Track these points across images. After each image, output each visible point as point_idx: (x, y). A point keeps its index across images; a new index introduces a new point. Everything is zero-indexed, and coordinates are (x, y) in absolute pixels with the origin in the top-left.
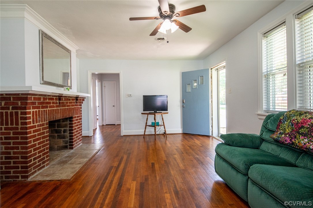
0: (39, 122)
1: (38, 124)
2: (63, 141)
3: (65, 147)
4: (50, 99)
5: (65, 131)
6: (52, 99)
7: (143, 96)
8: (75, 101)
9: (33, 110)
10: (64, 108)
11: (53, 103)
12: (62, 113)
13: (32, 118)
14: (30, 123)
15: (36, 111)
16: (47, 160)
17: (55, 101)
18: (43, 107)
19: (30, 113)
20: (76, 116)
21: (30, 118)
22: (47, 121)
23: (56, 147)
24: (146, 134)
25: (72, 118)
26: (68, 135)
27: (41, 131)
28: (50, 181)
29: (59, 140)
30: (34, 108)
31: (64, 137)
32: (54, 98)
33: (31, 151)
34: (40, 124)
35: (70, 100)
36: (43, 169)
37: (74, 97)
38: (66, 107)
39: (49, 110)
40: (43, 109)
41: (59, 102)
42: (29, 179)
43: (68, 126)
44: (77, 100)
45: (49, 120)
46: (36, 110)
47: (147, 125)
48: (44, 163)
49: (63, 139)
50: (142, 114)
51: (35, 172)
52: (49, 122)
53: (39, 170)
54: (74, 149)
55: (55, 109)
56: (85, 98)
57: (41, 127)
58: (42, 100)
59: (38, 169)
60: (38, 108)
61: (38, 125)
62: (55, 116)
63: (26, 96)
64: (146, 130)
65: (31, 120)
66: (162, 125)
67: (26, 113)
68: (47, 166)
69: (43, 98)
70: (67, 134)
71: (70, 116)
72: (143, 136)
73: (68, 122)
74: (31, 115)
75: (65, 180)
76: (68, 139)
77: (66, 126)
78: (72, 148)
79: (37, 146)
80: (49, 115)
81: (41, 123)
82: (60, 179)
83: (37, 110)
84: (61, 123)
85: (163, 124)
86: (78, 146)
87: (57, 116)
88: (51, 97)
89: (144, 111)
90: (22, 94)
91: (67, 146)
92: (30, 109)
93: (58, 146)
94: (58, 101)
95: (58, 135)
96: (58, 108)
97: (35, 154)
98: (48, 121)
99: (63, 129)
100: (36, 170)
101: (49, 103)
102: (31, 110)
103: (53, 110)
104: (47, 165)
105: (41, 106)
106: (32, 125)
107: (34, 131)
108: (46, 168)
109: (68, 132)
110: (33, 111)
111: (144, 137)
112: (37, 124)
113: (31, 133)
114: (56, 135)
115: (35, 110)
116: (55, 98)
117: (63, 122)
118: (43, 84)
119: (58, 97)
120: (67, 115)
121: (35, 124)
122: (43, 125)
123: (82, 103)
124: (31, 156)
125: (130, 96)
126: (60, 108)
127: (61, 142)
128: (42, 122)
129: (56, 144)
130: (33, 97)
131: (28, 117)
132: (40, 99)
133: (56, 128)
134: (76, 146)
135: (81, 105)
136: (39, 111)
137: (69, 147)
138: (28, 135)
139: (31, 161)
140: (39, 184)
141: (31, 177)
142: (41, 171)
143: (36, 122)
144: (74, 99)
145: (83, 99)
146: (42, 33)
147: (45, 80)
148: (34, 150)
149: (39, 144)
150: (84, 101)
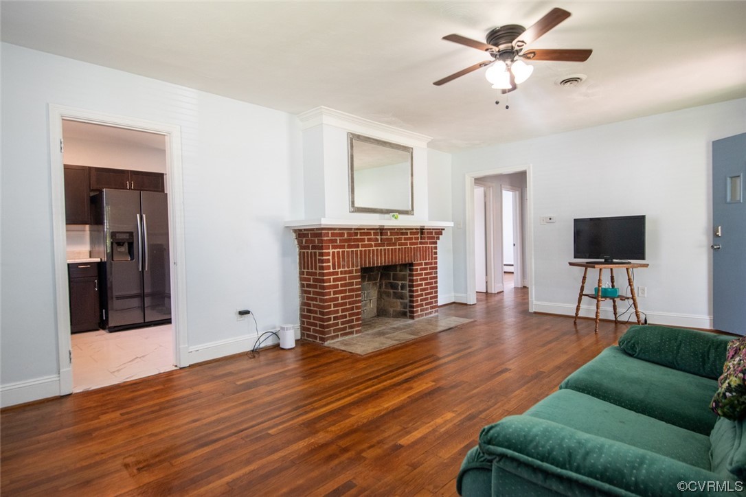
0: (344, 267)
1: (341, 269)
2: (401, 303)
3: (403, 315)
4: (362, 234)
5: (403, 287)
6: (369, 234)
8: (419, 236)
9: (334, 250)
10: (392, 249)
11: (369, 240)
12: (388, 255)
13: (331, 261)
14: (328, 267)
15: (338, 252)
16: (358, 325)
17: (372, 237)
18: (349, 247)
19: (328, 254)
20: (423, 262)
21: (328, 261)
22: (357, 266)
23: (392, 312)
24: (580, 314)
25: (411, 265)
26: (408, 294)
27: (348, 281)
28: (343, 351)
29: (395, 300)
30: (334, 247)
31: (401, 297)
32: (370, 233)
33: (329, 307)
34: (346, 271)
35: (407, 234)
36: (350, 336)
37: (417, 229)
38: (398, 247)
39: (361, 251)
40: (350, 250)
41: (381, 239)
42: (327, 344)
43: (408, 278)
44: (422, 233)
45: (361, 265)
46: (338, 250)
47: (584, 293)
48: (351, 327)
49: (401, 301)
50: (571, 264)
51: (337, 336)
52: (362, 268)
53: (343, 335)
54: (416, 319)
55: (373, 250)
56: (444, 229)
57: (347, 275)
58: (346, 236)
59: (341, 334)
60: (343, 247)
61: (341, 272)
62: (373, 259)
63: (320, 232)
64: (581, 305)
65: (331, 264)
66: (628, 298)
67: (321, 254)
68: (356, 333)
69: (348, 233)
70: (406, 292)
71: (405, 261)
72: (574, 320)
73: (408, 272)
74: (330, 257)
75: (357, 354)
76: (407, 301)
77: (404, 278)
78: (412, 318)
79: (340, 301)
80: (361, 258)
81: (346, 269)
82: (353, 352)
83: (341, 250)
84: (398, 272)
85: (631, 296)
86: (427, 317)
87: (377, 260)
88: (366, 231)
89: (575, 257)
90: (317, 229)
91: (406, 312)
92: (329, 249)
93: (393, 311)
94: (379, 237)
95: (394, 292)
96: (379, 248)
97: (337, 312)
98: (359, 268)
99: (400, 283)
100: (338, 335)
101: (363, 240)
102: (331, 251)
103: (369, 251)
105: (346, 244)
106: (331, 270)
107: (335, 280)
108: (355, 335)
109: (408, 289)
110: (334, 253)
111: (575, 323)
112: (339, 270)
113: (330, 282)
114: (392, 291)
115: (336, 250)
116: (372, 231)
117: (401, 271)
118: (353, 212)
119: (378, 231)
120: (399, 259)
121: (336, 270)
122: (351, 272)
123: (438, 238)
124: (329, 313)
125: (550, 221)
126: (383, 248)
127: (398, 305)
128: (348, 267)
129: (391, 307)
130: (330, 232)
131: (325, 259)
132: (342, 235)
133: (392, 281)
134: (422, 315)
135: (436, 243)
136: (343, 252)
137: (408, 314)
138: (325, 284)
139: (329, 319)
140: (331, 351)
141: (329, 342)
142: (346, 337)
143: (339, 268)
144: (417, 233)
145: (439, 232)
146: (351, 136)
147: (356, 205)
148: (335, 306)
149: (343, 298)
150: (442, 234)
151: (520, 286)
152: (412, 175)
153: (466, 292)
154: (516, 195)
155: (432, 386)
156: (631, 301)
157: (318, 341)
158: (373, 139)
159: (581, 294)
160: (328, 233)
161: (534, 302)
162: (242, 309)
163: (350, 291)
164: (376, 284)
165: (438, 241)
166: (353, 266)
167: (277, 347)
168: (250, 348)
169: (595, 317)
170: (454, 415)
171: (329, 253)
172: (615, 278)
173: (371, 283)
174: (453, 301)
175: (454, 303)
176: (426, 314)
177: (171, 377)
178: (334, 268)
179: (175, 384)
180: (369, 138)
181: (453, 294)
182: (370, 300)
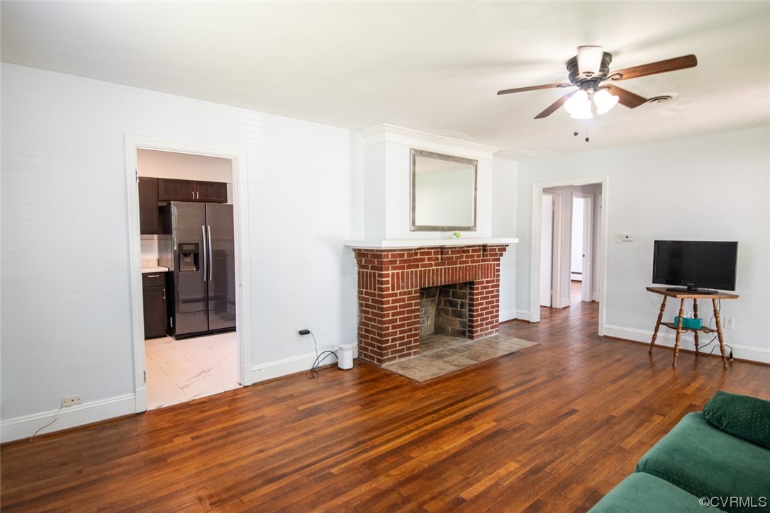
0: (403, 288)
1: (401, 291)
2: (460, 322)
3: (462, 334)
4: (422, 254)
5: (462, 305)
6: (429, 253)
7: (656, 242)
8: (481, 253)
9: (393, 271)
10: (452, 268)
11: (429, 259)
12: (449, 274)
13: (390, 282)
14: (387, 289)
15: (398, 273)
16: (416, 347)
17: (433, 256)
18: (409, 267)
19: (387, 275)
20: (485, 280)
21: (387, 282)
22: (416, 287)
23: (450, 330)
24: (657, 343)
25: (472, 283)
26: (467, 313)
27: (406, 302)
28: (401, 376)
29: (454, 318)
30: (394, 268)
31: (460, 316)
32: (431, 252)
33: (387, 328)
34: (404, 292)
35: (468, 251)
36: (408, 358)
37: (479, 246)
38: (458, 265)
39: (421, 271)
40: (410, 270)
41: (442, 258)
42: (384, 366)
43: (468, 297)
44: (485, 250)
45: (421, 285)
46: (398, 271)
47: (662, 321)
48: (409, 349)
49: (460, 319)
50: (649, 289)
51: (395, 358)
52: (422, 289)
53: (400, 357)
54: (476, 340)
55: (433, 270)
56: (508, 246)
57: (406, 296)
58: (406, 257)
60: (403, 268)
61: (400, 293)
62: (433, 280)
63: (380, 253)
64: (658, 334)
65: (390, 285)
66: (712, 331)
67: (381, 276)
68: (414, 355)
69: (408, 254)
70: (466, 311)
71: (466, 280)
72: (650, 348)
73: (468, 291)
74: (390, 279)
75: (416, 381)
76: (466, 320)
77: (463, 297)
78: (472, 338)
79: (398, 323)
80: (420, 278)
81: (405, 290)
82: (411, 377)
83: (400, 271)
84: (458, 290)
85: (716, 329)
86: (487, 337)
87: (437, 280)
88: (426, 250)
89: (654, 282)
90: (377, 251)
91: (465, 331)
92: (389, 270)
93: (452, 329)
94: (439, 256)
95: (452, 310)
96: (439, 267)
97: (395, 333)
98: (418, 288)
99: (459, 301)
100: (396, 357)
101: (423, 260)
102: (390, 272)
103: (429, 270)
104: (415, 353)
105: (406, 265)
106: (391, 292)
107: (394, 301)
108: (412, 357)
109: (468, 308)
110: (393, 274)
111: (650, 353)
112: (398, 291)
113: (389, 304)
114: (450, 309)
115: (395, 271)
116: (433, 251)
117: (461, 288)
118: (413, 231)
119: (439, 250)
120: (459, 278)
121: (395, 291)
122: (410, 293)
123: (501, 255)
124: (387, 335)
125: (627, 239)
126: (443, 267)
127: (457, 324)
128: (408, 288)
129: (450, 325)
130: (390, 253)
131: (385, 281)
132: (402, 255)
133: (451, 298)
134: (482, 335)
135: (499, 260)
136: (403, 273)
137: (467, 334)
138: (384, 306)
139: (387, 341)
140: (389, 375)
141: (386, 364)
142: (403, 359)
143: (398, 289)
144: (479, 250)
145: (503, 248)
146: (414, 152)
147: (417, 223)
148: (394, 327)
149: (401, 320)
150: (505, 251)
151: (588, 300)
152: (476, 189)
153: (529, 309)
154: (587, 202)
155: (494, 427)
156: (716, 334)
157: (375, 362)
158: (436, 154)
159: (659, 323)
160: (388, 255)
161: (605, 325)
162: (302, 329)
163: (409, 312)
164: (434, 300)
165: (501, 258)
166: (412, 287)
167: (335, 366)
168: (309, 367)
169: (673, 346)
170: (518, 466)
171: (389, 274)
172: (698, 307)
173: (429, 299)
174: (515, 317)
175: (515, 320)
176: (486, 334)
177: (236, 397)
178: (393, 290)
179: (240, 405)
180: (432, 153)
181: (514, 310)
182: (428, 317)
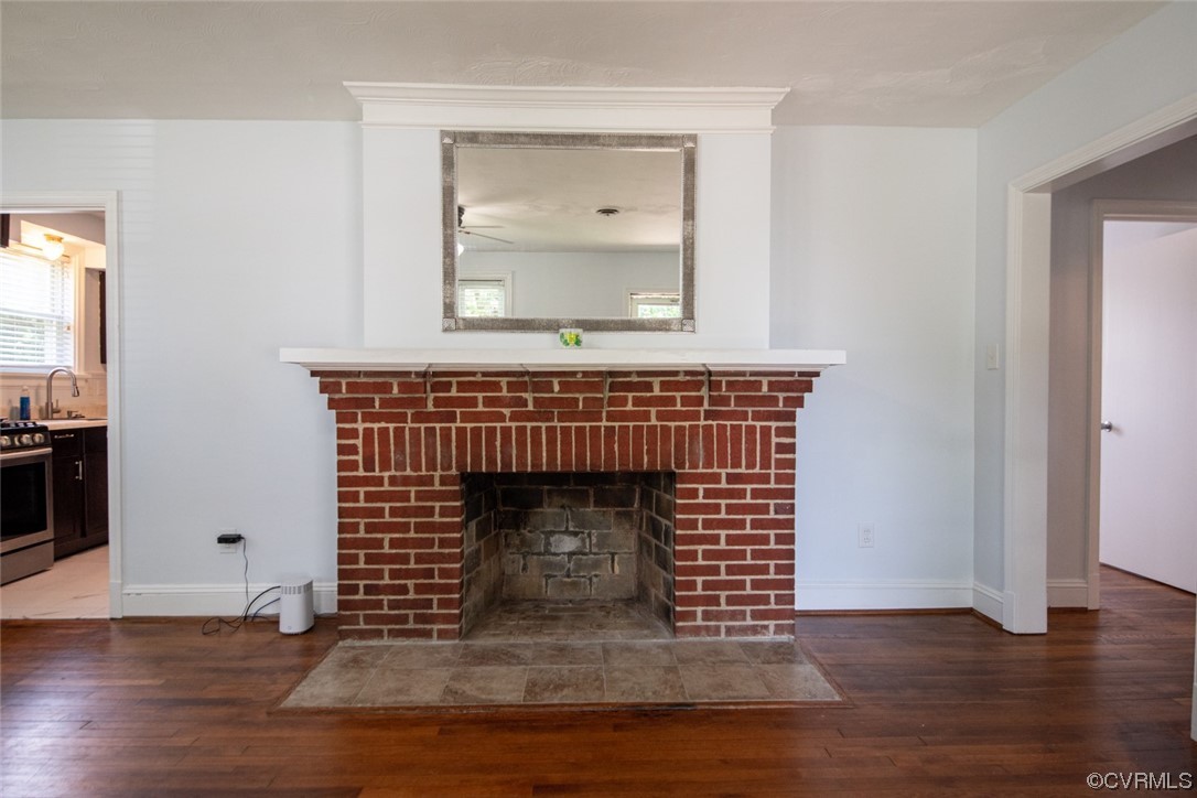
0: (401, 468)
1: (393, 473)
2: (664, 581)
3: (667, 615)
4: (465, 387)
5: (667, 537)
6: (490, 386)
8: (701, 392)
9: (368, 425)
11: (493, 402)
13: (360, 450)
14: (350, 466)
15: (384, 430)
16: (447, 619)
17: (505, 394)
18: (420, 417)
19: (352, 434)
20: (721, 470)
21: (350, 450)
22: (447, 468)
23: (653, 599)
26: (671, 560)
27: (413, 503)
29: (657, 568)
30: (367, 418)
31: (664, 563)
32: (495, 384)
33: (351, 560)
34: (406, 477)
35: (648, 386)
36: (421, 642)
37: (698, 374)
38: (605, 423)
39: (461, 430)
40: (423, 426)
42: (341, 644)
45: (462, 466)
46: (383, 425)
48: (425, 619)
49: (665, 574)
52: (464, 477)
53: (394, 634)
54: (684, 638)
55: (506, 429)
56: (817, 374)
57: (413, 489)
58: (396, 390)
59: (390, 631)
60: (398, 417)
61: (392, 478)
65: (359, 458)
68: (441, 638)
70: (670, 553)
71: (638, 464)
74: (359, 442)
76: (670, 578)
80: (461, 448)
81: (409, 472)
83: (391, 426)
86: (738, 638)
88: (479, 378)
91: (669, 609)
92: (356, 421)
93: (655, 596)
94: (528, 396)
95: (656, 546)
96: (530, 425)
97: (376, 573)
98: (455, 472)
99: (664, 523)
101: (469, 402)
102: (360, 426)
103: (492, 430)
104: (444, 635)
106: (361, 473)
107: (371, 496)
108: (435, 642)
110: (368, 433)
112: (386, 474)
113: (355, 501)
114: (653, 541)
115: (376, 426)
116: (504, 380)
118: (443, 330)
119: (526, 378)
121: (378, 474)
122: (425, 481)
126: (543, 424)
127: (660, 583)
128: (417, 469)
129: (653, 584)
130: (344, 382)
131: (342, 445)
133: (654, 514)
134: (711, 630)
135: (791, 417)
136: (400, 430)
139: (351, 589)
141: (350, 642)
142: (404, 642)
143: (385, 466)
144: (697, 386)
145: (798, 384)
146: (448, 141)
147: (463, 312)
148: (371, 559)
149: (396, 544)
150: (809, 389)
153: (1001, 584)
160: (339, 384)
165: (798, 411)
166: (432, 466)
167: (274, 622)
171: (357, 430)
176: (729, 631)
178: (369, 468)
182: (613, 555)
